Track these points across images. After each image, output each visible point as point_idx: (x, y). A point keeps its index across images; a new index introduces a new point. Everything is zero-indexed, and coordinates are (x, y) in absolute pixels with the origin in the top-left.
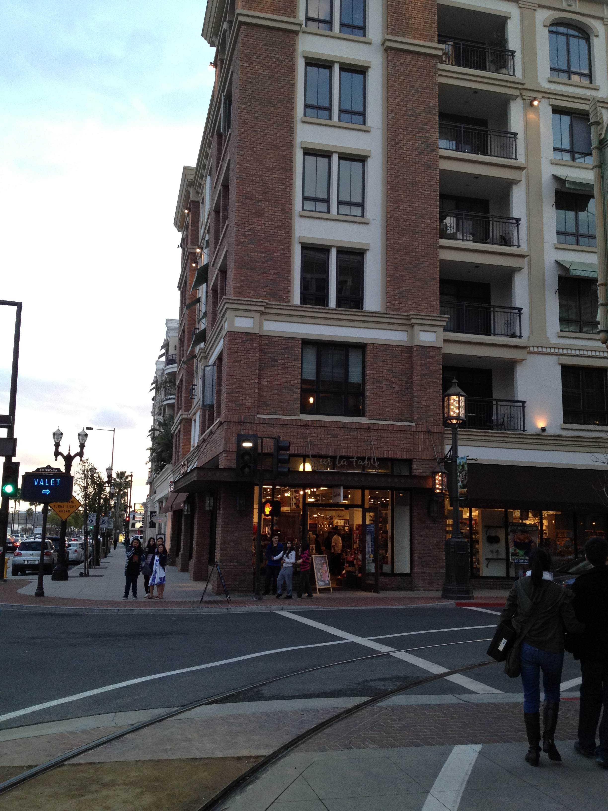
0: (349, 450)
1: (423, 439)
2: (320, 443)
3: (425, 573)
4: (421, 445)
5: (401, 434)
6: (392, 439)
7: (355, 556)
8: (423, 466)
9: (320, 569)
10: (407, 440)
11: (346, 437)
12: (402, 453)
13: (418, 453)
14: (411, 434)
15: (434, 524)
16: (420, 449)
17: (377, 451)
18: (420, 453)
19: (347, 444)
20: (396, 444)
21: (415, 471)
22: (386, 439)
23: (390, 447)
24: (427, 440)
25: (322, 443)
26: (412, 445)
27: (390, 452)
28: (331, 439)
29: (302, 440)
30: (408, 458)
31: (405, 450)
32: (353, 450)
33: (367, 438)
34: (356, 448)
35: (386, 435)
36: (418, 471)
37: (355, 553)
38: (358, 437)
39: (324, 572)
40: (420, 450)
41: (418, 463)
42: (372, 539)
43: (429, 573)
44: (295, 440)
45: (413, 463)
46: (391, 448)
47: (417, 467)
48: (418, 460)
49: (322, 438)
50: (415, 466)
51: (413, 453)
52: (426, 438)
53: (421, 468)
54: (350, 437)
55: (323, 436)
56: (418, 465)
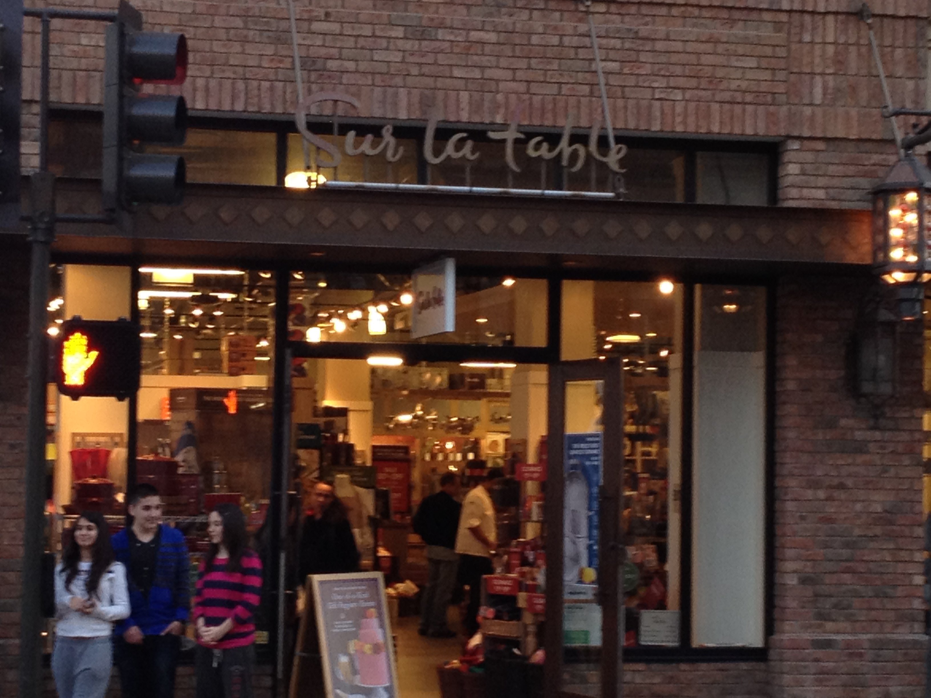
0: (488, 96)
1: (831, 50)
2: (351, 65)
3: (828, 644)
4: (823, 74)
5: (732, 22)
6: (691, 47)
7: (523, 574)
8: (832, 169)
9: (347, 637)
10: (759, 51)
11: (475, 35)
12: (738, 109)
13: (808, 111)
14: (778, 26)
15: (875, 428)
16: (818, 91)
17: (620, 103)
18: (819, 111)
19: (482, 68)
20: (708, 71)
21: (794, 193)
22: (660, 46)
23: (682, 82)
24: (853, 49)
25: (363, 66)
26: (781, 75)
27: (679, 108)
28: (408, 45)
29: (270, 50)
30: (761, 131)
31: (749, 98)
32: (507, 98)
33: (575, 41)
34: (522, 87)
35: (661, 30)
36: (806, 192)
37: (524, 562)
38: (535, 39)
39: (367, 648)
40: (818, 99)
41: (809, 157)
42: (590, 498)
43: (848, 645)
44: (237, 47)
45: (787, 157)
46: (684, 89)
47: (803, 173)
48: (806, 143)
49: (361, 42)
50: (792, 169)
51: (785, 109)
52: (847, 44)
53: (822, 181)
54: (492, 37)
55: (367, 31)
56: (809, 168)
